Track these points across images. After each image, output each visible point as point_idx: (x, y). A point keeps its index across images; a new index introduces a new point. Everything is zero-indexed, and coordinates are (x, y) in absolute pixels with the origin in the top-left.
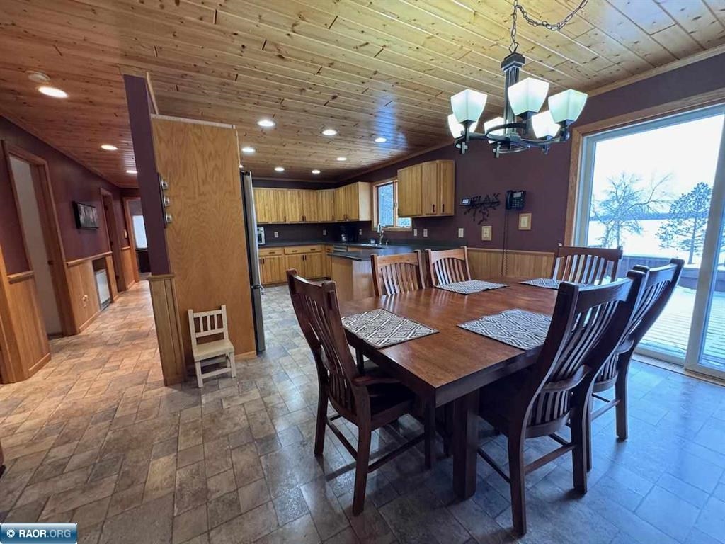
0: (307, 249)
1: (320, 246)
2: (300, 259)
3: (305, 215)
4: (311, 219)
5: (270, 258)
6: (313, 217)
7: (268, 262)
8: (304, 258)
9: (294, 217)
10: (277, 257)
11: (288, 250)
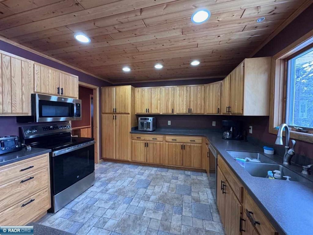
0: (186, 139)
1: (200, 138)
2: (179, 148)
3: (191, 107)
4: (197, 110)
5: (153, 143)
6: (198, 110)
7: (151, 146)
8: (183, 147)
9: (181, 109)
10: (159, 143)
11: (169, 138)
